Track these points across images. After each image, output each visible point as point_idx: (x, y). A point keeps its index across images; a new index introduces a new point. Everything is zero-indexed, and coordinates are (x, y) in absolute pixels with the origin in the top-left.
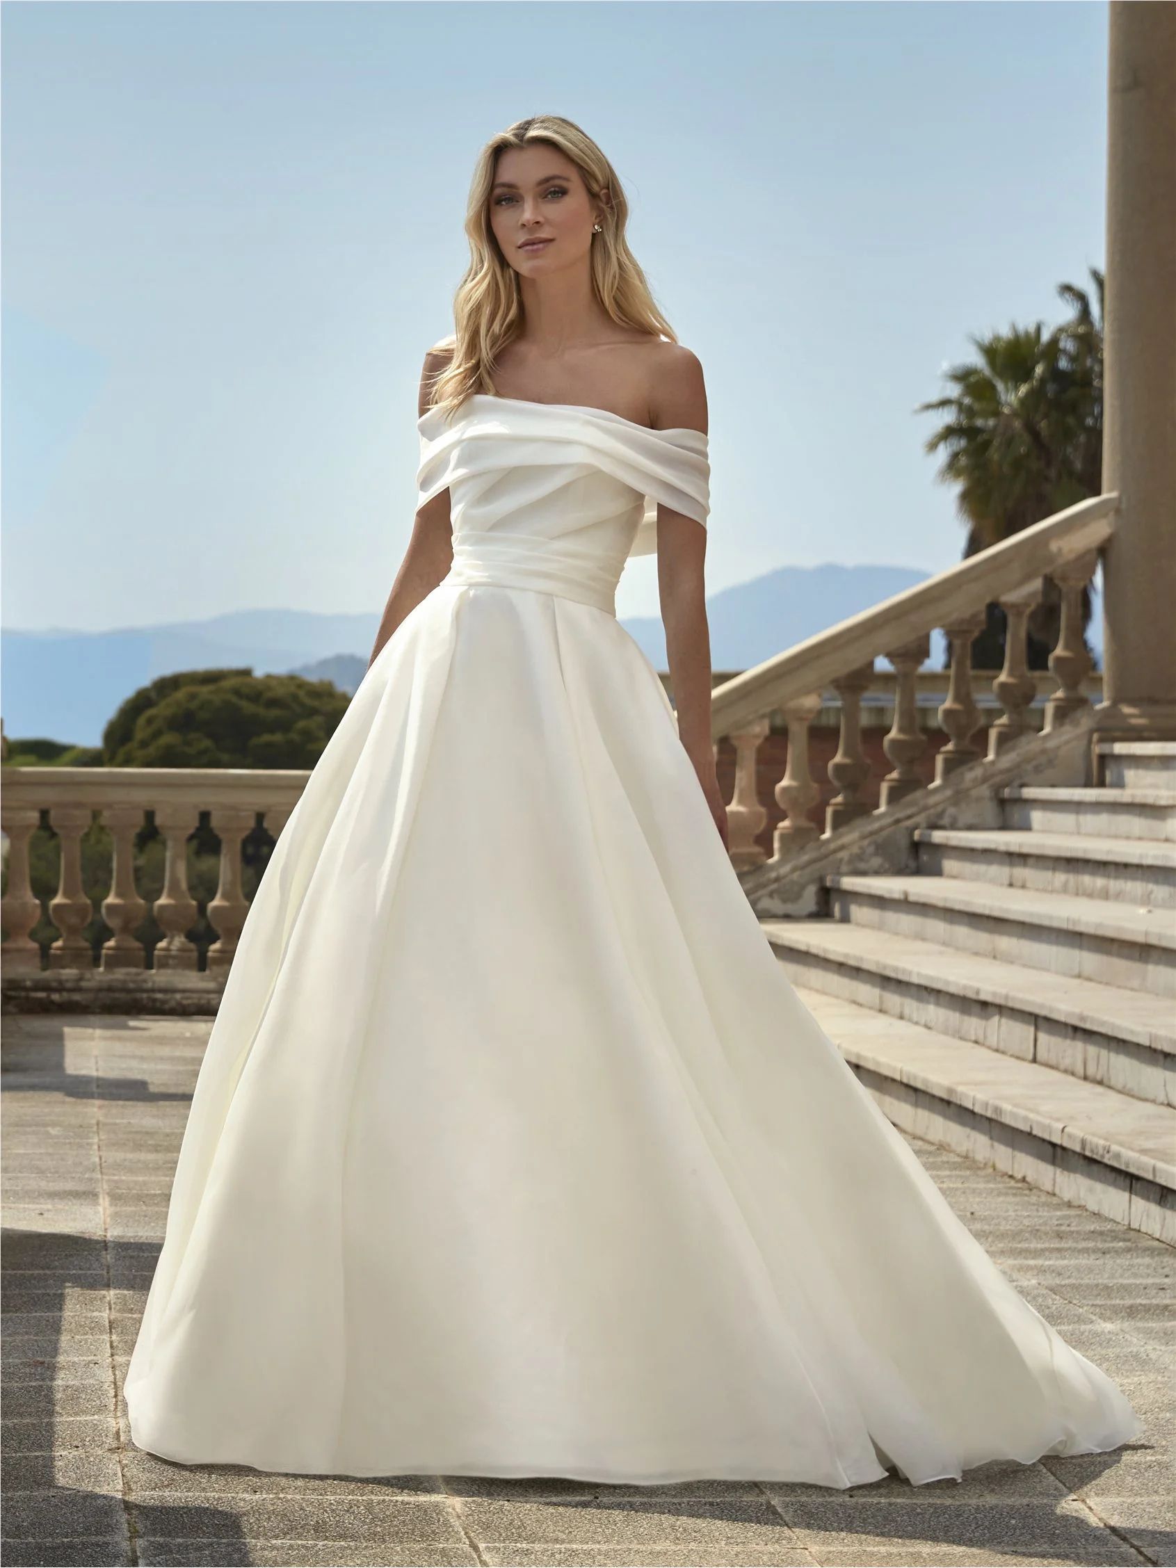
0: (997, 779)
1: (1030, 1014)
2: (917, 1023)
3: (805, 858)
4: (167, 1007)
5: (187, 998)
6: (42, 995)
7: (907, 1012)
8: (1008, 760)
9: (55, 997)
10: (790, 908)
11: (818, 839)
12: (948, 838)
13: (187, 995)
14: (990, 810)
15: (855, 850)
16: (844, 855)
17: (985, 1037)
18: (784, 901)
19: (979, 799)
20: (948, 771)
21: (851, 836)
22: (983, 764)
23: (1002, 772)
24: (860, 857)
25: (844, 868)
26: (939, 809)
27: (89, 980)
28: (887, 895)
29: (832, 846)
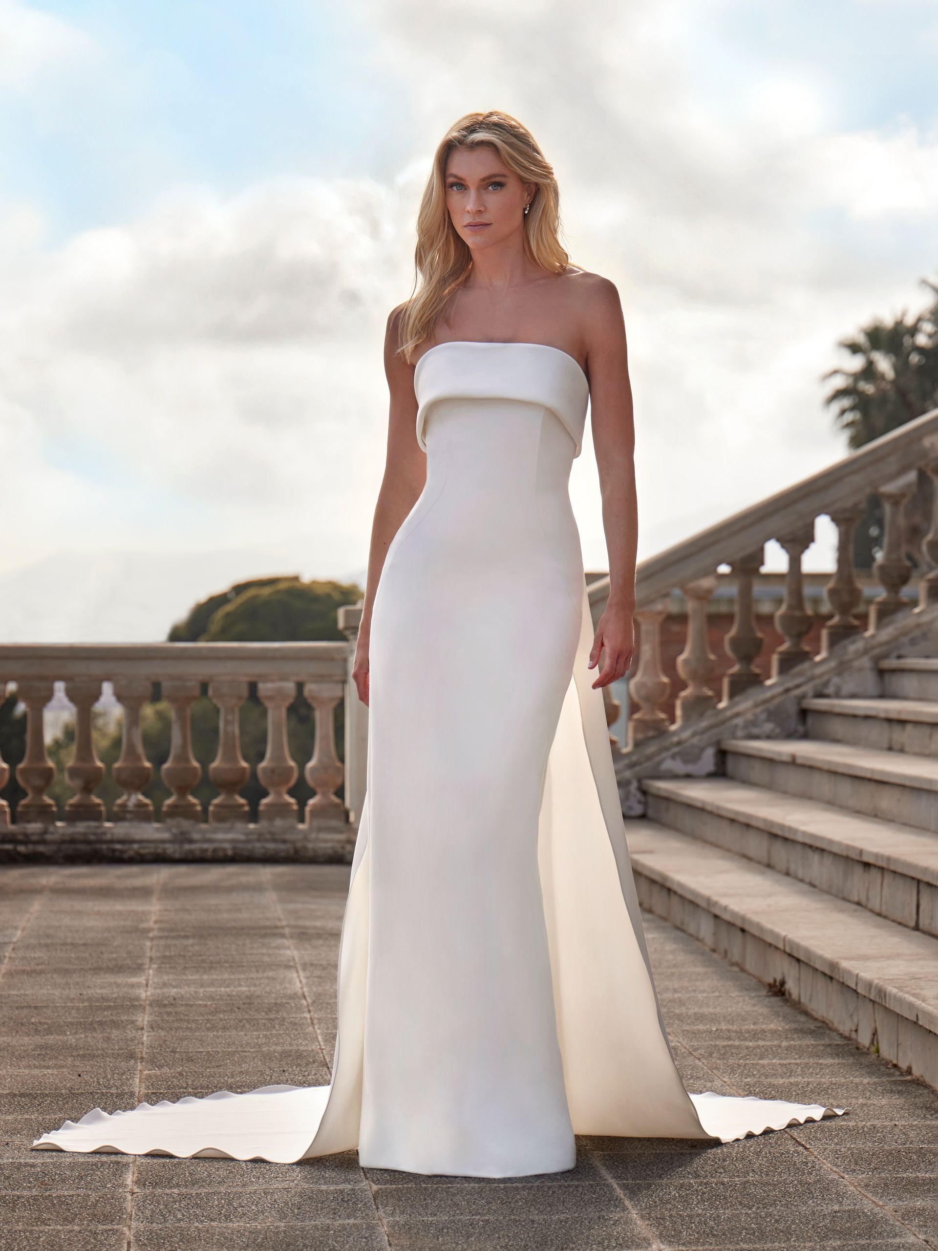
0: (876, 651)
1: (913, 878)
2: (802, 881)
3: (704, 724)
4: (126, 856)
5: (144, 848)
6: (9, 847)
7: (793, 867)
8: (886, 634)
9: (22, 848)
10: (690, 769)
11: (715, 707)
12: (833, 706)
13: (144, 845)
14: (870, 680)
15: (749, 716)
16: (739, 721)
17: (868, 899)
18: (686, 762)
19: (861, 670)
20: (832, 644)
21: (746, 704)
22: (864, 638)
23: (881, 644)
24: (754, 723)
25: (740, 733)
26: (825, 678)
27: (52, 833)
28: (776, 757)
29: (729, 713)
